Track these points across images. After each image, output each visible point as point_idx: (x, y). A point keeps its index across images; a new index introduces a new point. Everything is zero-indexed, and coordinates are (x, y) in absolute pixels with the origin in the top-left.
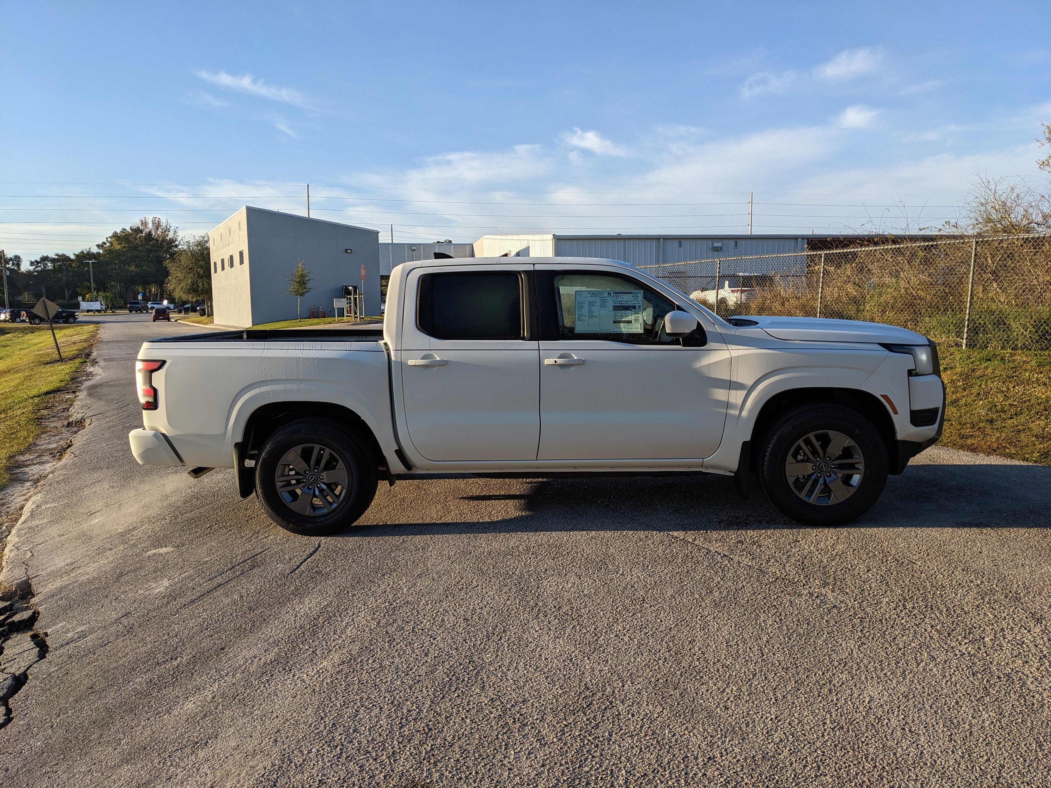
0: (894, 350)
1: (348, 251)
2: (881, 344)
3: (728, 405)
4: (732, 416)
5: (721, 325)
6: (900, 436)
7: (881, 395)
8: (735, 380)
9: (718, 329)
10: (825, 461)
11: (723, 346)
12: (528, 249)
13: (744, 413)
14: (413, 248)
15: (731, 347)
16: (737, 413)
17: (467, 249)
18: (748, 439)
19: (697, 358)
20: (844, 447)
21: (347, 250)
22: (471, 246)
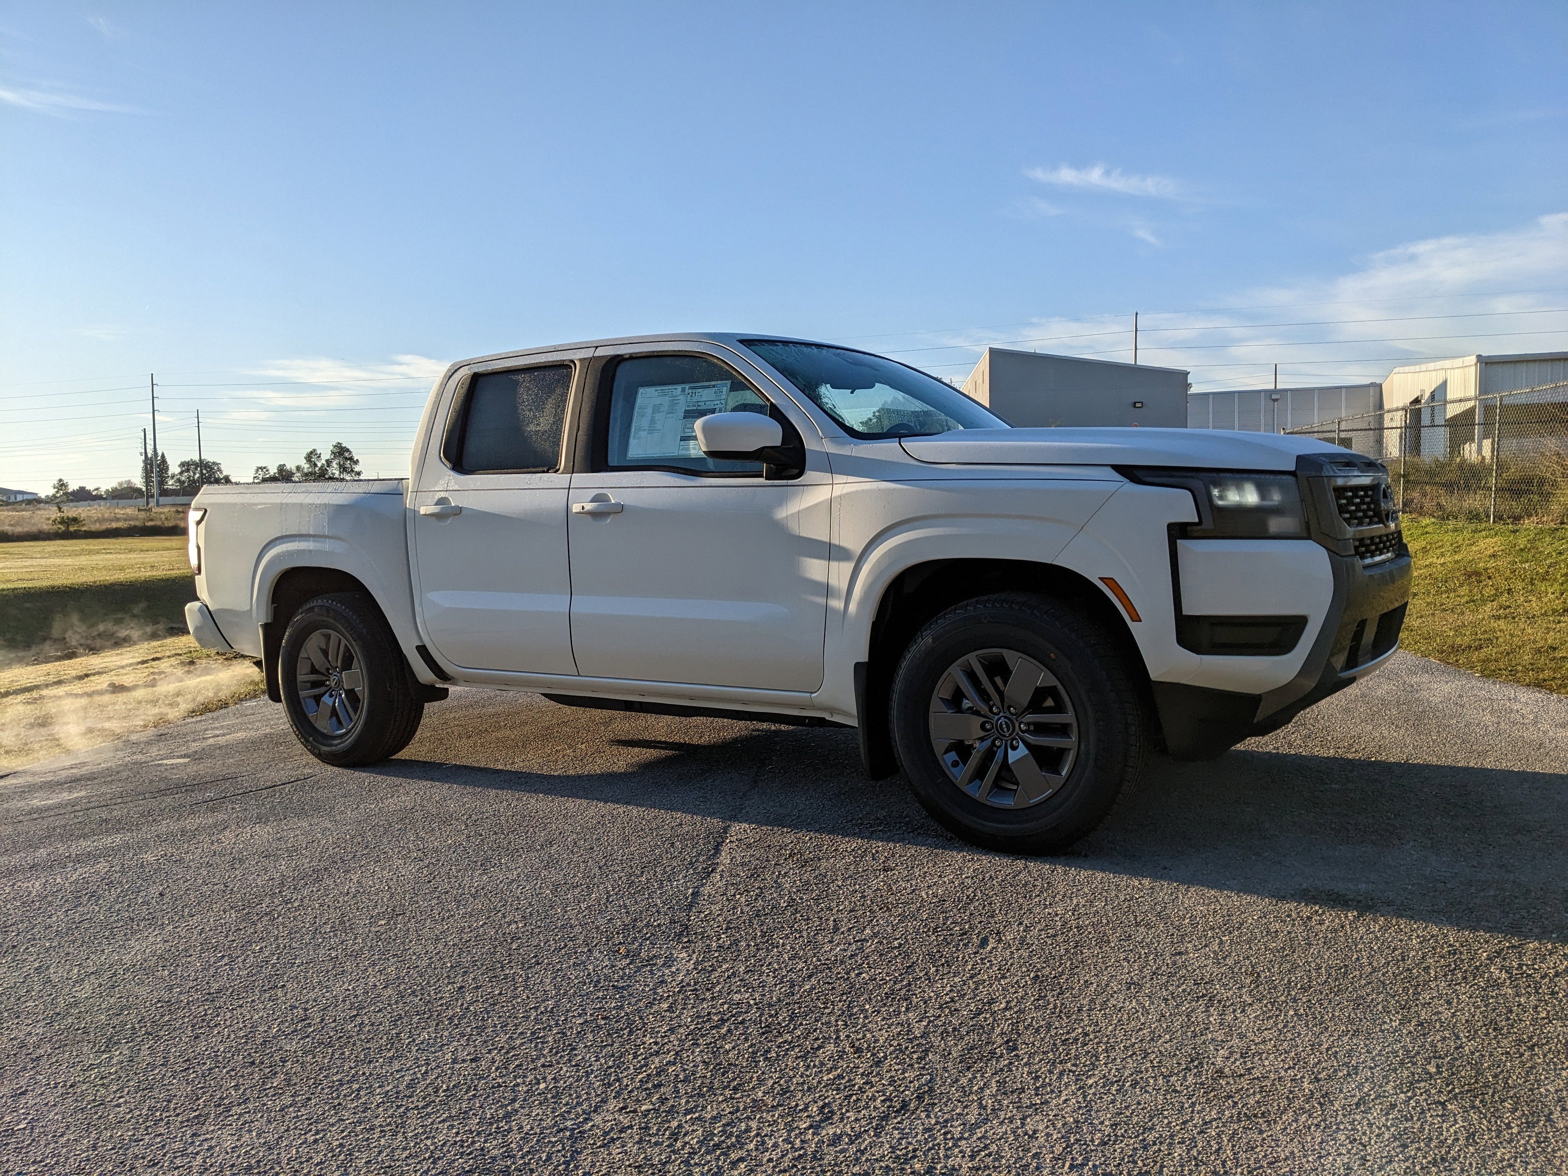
0: (1145, 479)
1: (1138, 405)
2: (1117, 468)
3: (827, 590)
4: (835, 611)
5: (833, 439)
6: (1156, 672)
7: (1101, 579)
8: (837, 543)
9: (830, 448)
10: (1008, 714)
11: (826, 477)
12: (1444, 385)
13: (853, 607)
14: (1274, 397)
15: (839, 478)
16: (842, 606)
17: (1371, 393)
18: (864, 657)
19: (782, 501)
20: (1037, 688)
21: (1135, 403)
22: (1378, 389)
